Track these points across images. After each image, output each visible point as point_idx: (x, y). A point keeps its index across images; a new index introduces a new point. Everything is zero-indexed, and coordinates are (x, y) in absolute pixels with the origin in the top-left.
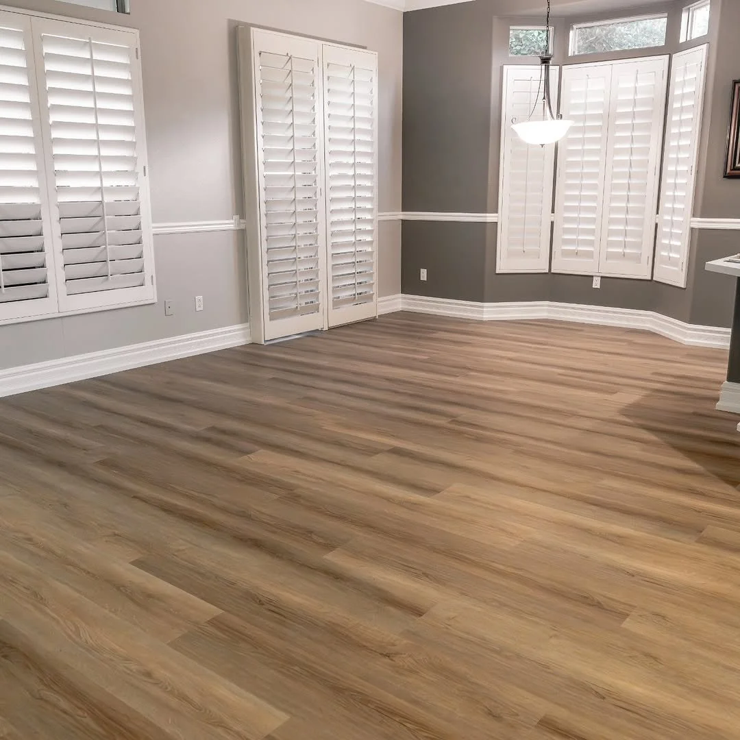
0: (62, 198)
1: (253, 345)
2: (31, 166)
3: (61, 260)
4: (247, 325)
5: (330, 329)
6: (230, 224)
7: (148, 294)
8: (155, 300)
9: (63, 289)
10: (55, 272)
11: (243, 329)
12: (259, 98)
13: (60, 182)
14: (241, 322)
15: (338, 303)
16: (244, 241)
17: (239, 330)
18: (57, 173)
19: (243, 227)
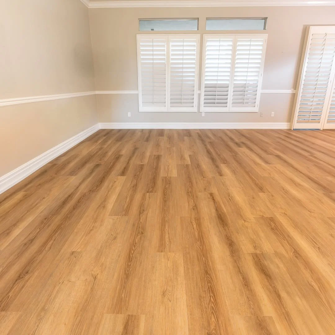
0: (235, 82)
2: (229, 74)
3: (232, 98)
4: (289, 123)
5: (323, 130)
6: (290, 91)
8: (258, 112)
9: (231, 105)
10: (230, 101)
11: (288, 124)
12: (309, 49)
13: (235, 78)
17: (286, 124)
18: (235, 76)
19: (294, 92)
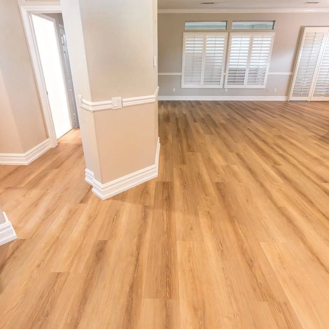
0: (250, 67)
1: (287, 101)
3: (247, 78)
5: (310, 101)
6: (288, 74)
7: (264, 87)
8: (265, 88)
9: (246, 84)
10: (246, 80)
13: (251, 64)
14: (285, 96)
15: (315, 95)
16: (291, 78)
17: (284, 98)
18: (251, 62)
19: (291, 74)
